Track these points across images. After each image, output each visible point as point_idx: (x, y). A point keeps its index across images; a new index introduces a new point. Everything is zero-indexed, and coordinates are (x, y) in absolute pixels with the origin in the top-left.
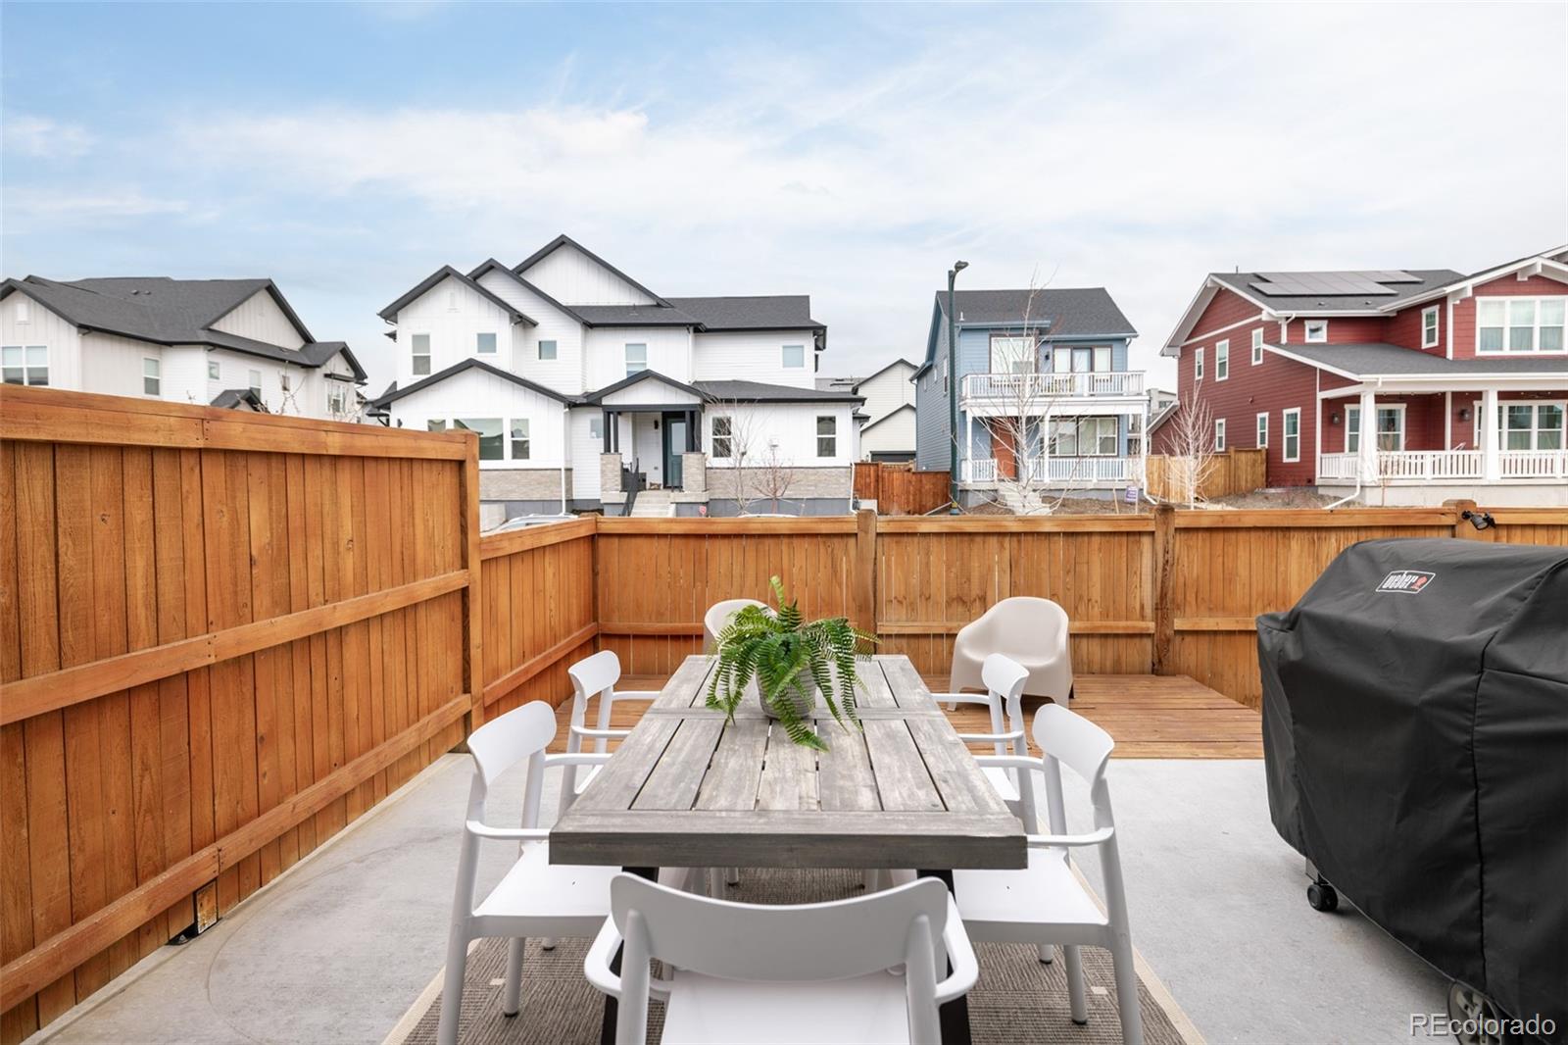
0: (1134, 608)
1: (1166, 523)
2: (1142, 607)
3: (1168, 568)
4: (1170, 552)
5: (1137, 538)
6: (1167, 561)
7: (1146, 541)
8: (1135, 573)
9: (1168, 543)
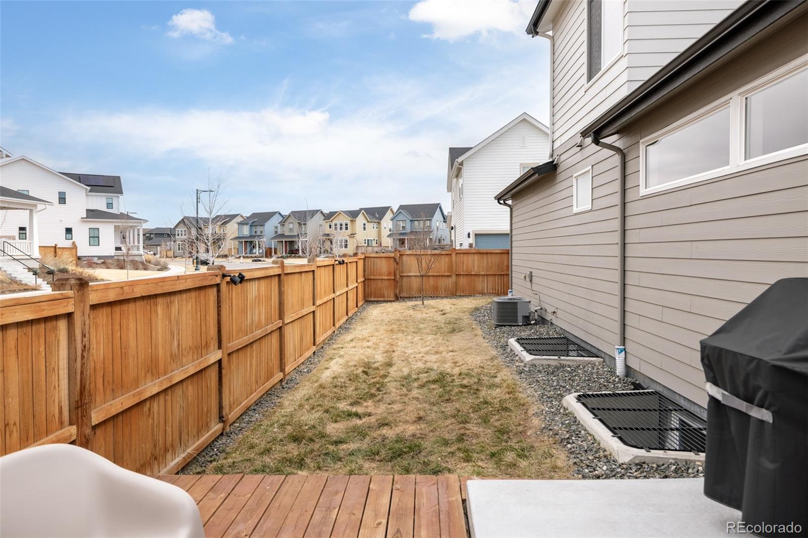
0: (54, 415)
1: (82, 299)
2: (61, 412)
3: (85, 356)
4: (87, 335)
5: (54, 323)
6: (85, 347)
7: (62, 325)
8: (54, 369)
9: (85, 325)
